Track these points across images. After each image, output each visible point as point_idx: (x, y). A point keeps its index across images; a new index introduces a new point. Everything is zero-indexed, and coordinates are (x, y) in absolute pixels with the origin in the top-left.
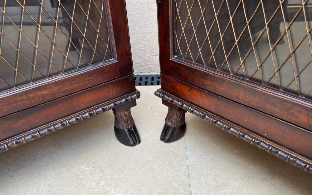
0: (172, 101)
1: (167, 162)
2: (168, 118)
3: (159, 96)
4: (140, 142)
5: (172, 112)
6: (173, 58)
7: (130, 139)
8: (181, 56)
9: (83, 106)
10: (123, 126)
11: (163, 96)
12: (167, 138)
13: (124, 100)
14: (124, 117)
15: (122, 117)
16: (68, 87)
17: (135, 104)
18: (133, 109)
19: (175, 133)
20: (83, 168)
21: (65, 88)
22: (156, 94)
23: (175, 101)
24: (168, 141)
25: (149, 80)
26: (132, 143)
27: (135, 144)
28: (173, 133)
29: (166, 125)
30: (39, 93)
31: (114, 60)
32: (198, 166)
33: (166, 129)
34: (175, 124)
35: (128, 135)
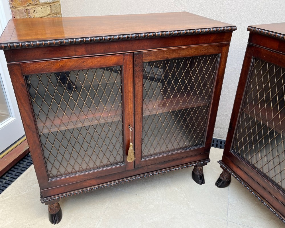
0: (226, 169)
1: (217, 198)
2: (221, 175)
3: (220, 164)
4: (204, 183)
5: (225, 173)
6: (231, 151)
7: (200, 181)
8: (234, 151)
9: (185, 163)
10: (197, 173)
11: (222, 165)
12: (219, 185)
13: (202, 163)
14: (200, 169)
15: (198, 169)
16: (182, 155)
17: (206, 164)
18: (204, 167)
19: (224, 184)
20: (176, 189)
21: (181, 155)
22: (218, 162)
23: (228, 170)
24: (220, 187)
27: (201, 184)
28: (223, 183)
29: (219, 178)
30: (172, 156)
31: (203, 146)
32: (233, 204)
33: (219, 180)
34: (224, 179)
35: (199, 179)
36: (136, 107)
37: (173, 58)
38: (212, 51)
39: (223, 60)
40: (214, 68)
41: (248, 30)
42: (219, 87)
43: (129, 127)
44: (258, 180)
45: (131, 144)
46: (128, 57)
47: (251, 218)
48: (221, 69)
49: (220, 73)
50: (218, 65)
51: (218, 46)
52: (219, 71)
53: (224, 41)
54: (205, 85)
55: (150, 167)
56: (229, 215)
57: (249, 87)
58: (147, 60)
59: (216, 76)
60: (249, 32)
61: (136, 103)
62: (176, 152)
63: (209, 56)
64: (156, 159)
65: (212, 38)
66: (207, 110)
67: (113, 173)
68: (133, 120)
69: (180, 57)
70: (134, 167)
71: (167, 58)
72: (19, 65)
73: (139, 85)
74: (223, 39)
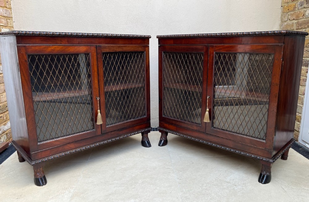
1: (162, 151)
2: (161, 137)
4: (151, 146)
5: (162, 135)
6: (163, 116)
8: (166, 115)
10: (145, 140)
11: (160, 129)
12: (161, 145)
13: (147, 129)
14: (146, 136)
17: (150, 131)
18: (148, 134)
21: (133, 123)
23: (164, 130)
26: (148, 146)
28: (163, 143)
30: (127, 124)
31: (145, 116)
33: (161, 141)
34: (164, 139)
35: (147, 143)
36: (100, 83)
37: (120, 51)
38: (140, 49)
39: (147, 55)
40: (143, 61)
41: (157, 37)
42: (148, 73)
43: (97, 98)
44: (182, 125)
45: (99, 111)
46: (93, 48)
48: (147, 61)
49: (147, 63)
50: (145, 59)
51: (143, 47)
52: (146, 62)
53: (146, 44)
54: (140, 72)
55: (113, 133)
57: (164, 70)
58: (104, 51)
59: (145, 66)
60: (158, 39)
61: (100, 80)
62: (129, 120)
63: (139, 52)
66: (144, 89)
69: (123, 51)
70: (102, 133)
71: (116, 51)
72: (25, 46)
73: (101, 67)
74: (145, 42)
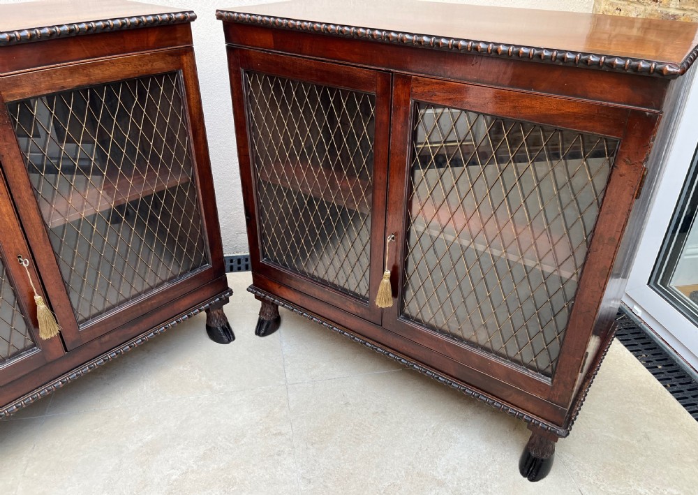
0: (265, 297)
1: (264, 355)
2: (262, 312)
3: (252, 292)
4: (234, 339)
5: (265, 306)
6: (262, 261)
7: (224, 337)
8: (268, 259)
9: (182, 309)
10: (216, 324)
11: (256, 292)
12: (262, 332)
13: (218, 299)
14: (218, 315)
15: (215, 315)
16: (171, 295)
17: (227, 301)
18: (225, 307)
19: (270, 326)
20: (181, 368)
22: (247, 290)
23: (267, 297)
24: (264, 335)
25: (235, 263)
26: (227, 340)
27: (229, 341)
28: (267, 326)
29: (260, 319)
30: (149, 303)
31: (208, 266)
33: (260, 323)
34: (269, 317)
35: (221, 332)
36: (21, 211)
37: (78, 87)
38: (160, 66)
39: (191, 82)
40: (178, 101)
41: (219, 17)
42: (200, 139)
43: (20, 261)
44: (316, 293)
45: (38, 298)
47: (324, 365)
48: (193, 101)
49: (194, 110)
50: (184, 94)
51: (171, 54)
52: (190, 107)
53: (179, 43)
54: (171, 140)
55: (107, 338)
56: (288, 375)
58: (12, 96)
59: (188, 118)
60: (221, 22)
61: (17, 200)
62: (155, 291)
63: (160, 77)
64: (115, 318)
65: (152, 38)
66: (193, 191)
67: (16, 377)
68: (24, 242)
69: (93, 82)
70: (66, 351)
71: (63, 87)
73: (13, 155)
74: (176, 39)
